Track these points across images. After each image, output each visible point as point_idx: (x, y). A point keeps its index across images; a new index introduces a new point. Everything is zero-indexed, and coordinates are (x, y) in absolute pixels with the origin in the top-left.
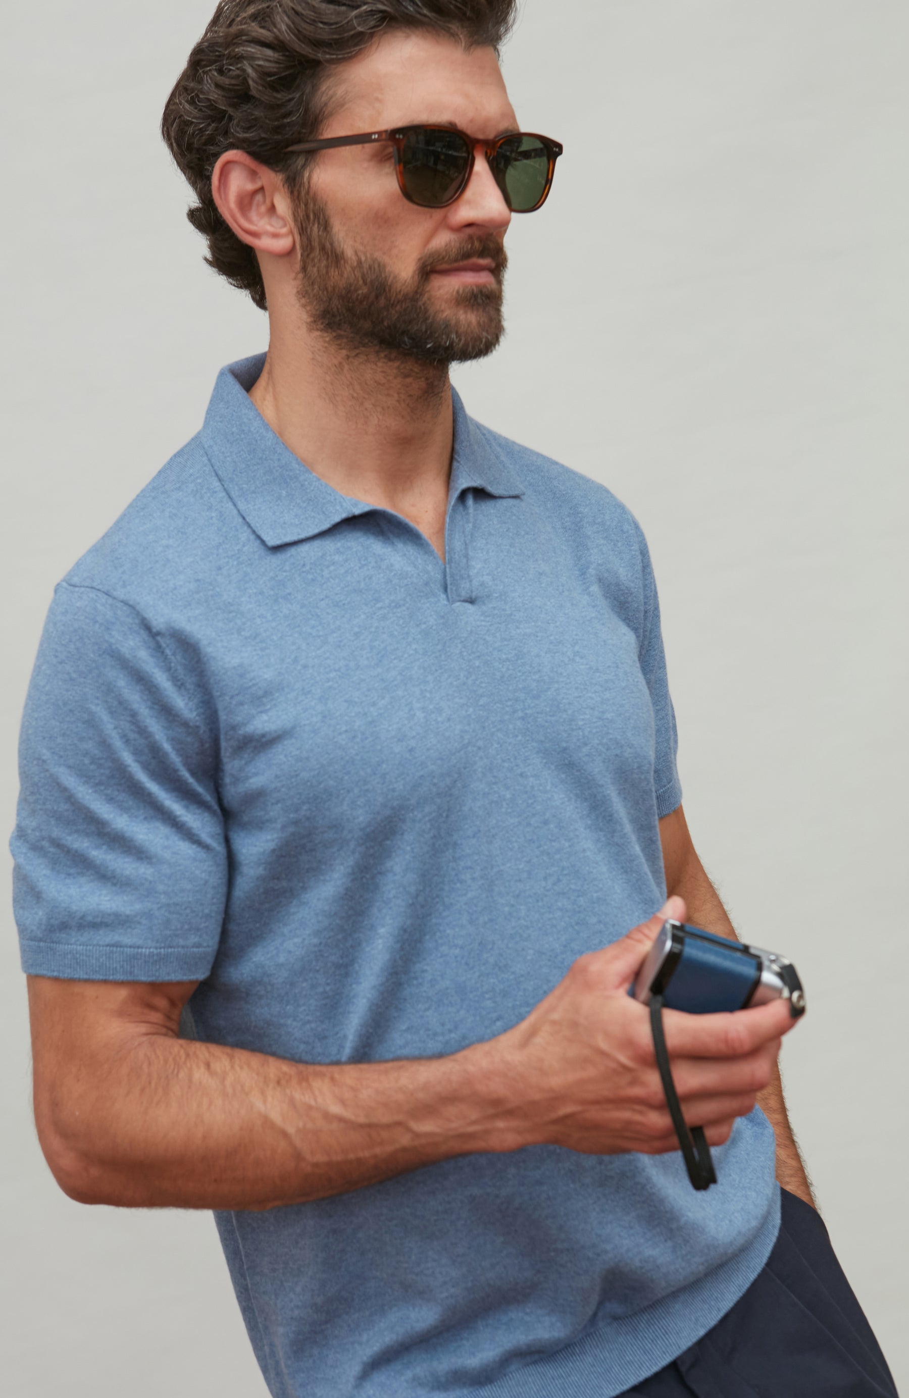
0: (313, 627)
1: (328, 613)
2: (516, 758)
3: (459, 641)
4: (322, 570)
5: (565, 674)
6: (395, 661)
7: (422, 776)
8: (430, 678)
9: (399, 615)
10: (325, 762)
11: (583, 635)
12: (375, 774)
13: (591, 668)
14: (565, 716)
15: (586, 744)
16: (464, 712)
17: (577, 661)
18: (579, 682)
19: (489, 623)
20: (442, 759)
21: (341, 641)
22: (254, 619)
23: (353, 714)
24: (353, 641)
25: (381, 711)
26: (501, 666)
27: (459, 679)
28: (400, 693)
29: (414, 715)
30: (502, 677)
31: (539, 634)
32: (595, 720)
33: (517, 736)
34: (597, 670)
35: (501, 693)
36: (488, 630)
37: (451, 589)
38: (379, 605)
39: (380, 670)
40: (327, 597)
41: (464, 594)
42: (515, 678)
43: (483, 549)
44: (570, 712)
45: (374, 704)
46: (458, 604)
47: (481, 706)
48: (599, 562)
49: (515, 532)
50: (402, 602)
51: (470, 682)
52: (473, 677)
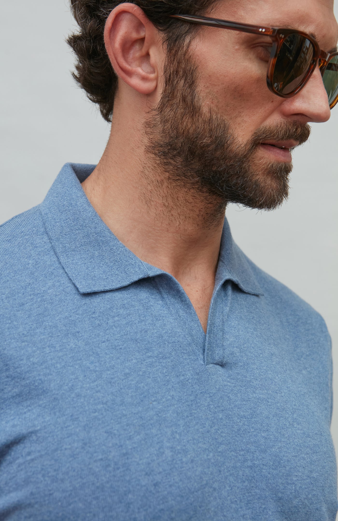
0: (92, 363)
1: (106, 353)
2: (241, 501)
3: (208, 395)
4: (108, 319)
5: (286, 436)
6: (154, 403)
7: (162, 510)
8: (181, 422)
9: (164, 365)
10: (77, 486)
11: (299, 406)
12: (121, 502)
13: (304, 433)
14: (283, 471)
15: (296, 497)
16: (205, 456)
17: (295, 426)
18: (296, 444)
19: (233, 385)
20: (182, 497)
21: (112, 378)
22: (44, 348)
23: (110, 445)
24: (123, 380)
25: (135, 446)
26: (238, 421)
27: (204, 427)
28: (154, 431)
29: (163, 453)
30: (239, 430)
31: (270, 400)
32: (305, 478)
33: (244, 482)
34: (308, 436)
35: (236, 443)
36: (232, 390)
37: (208, 353)
38: (149, 354)
39: (140, 409)
40: (108, 340)
41: (217, 358)
42: (249, 432)
43: (235, 328)
44: (288, 468)
45: (130, 438)
46: (211, 365)
47: (220, 452)
48: (307, 354)
49: (258, 320)
50: (168, 355)
51: (213, 430)
52: (216, 427)
